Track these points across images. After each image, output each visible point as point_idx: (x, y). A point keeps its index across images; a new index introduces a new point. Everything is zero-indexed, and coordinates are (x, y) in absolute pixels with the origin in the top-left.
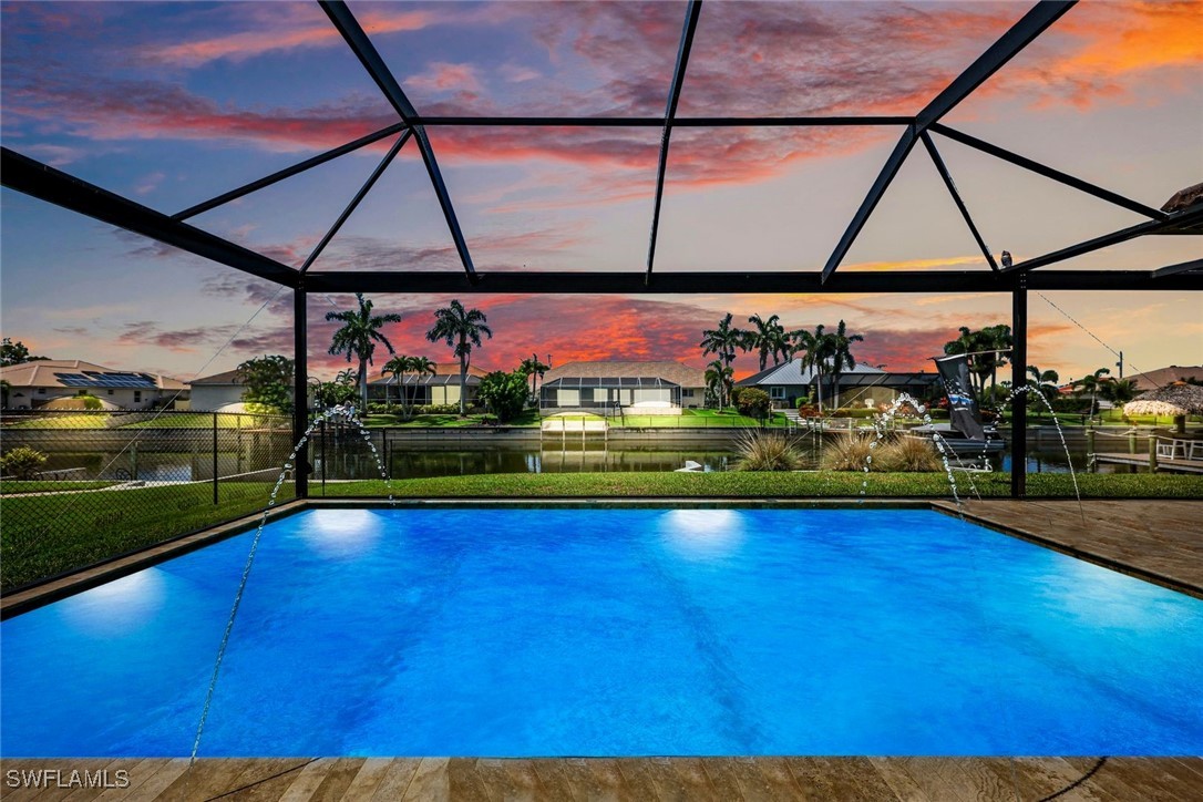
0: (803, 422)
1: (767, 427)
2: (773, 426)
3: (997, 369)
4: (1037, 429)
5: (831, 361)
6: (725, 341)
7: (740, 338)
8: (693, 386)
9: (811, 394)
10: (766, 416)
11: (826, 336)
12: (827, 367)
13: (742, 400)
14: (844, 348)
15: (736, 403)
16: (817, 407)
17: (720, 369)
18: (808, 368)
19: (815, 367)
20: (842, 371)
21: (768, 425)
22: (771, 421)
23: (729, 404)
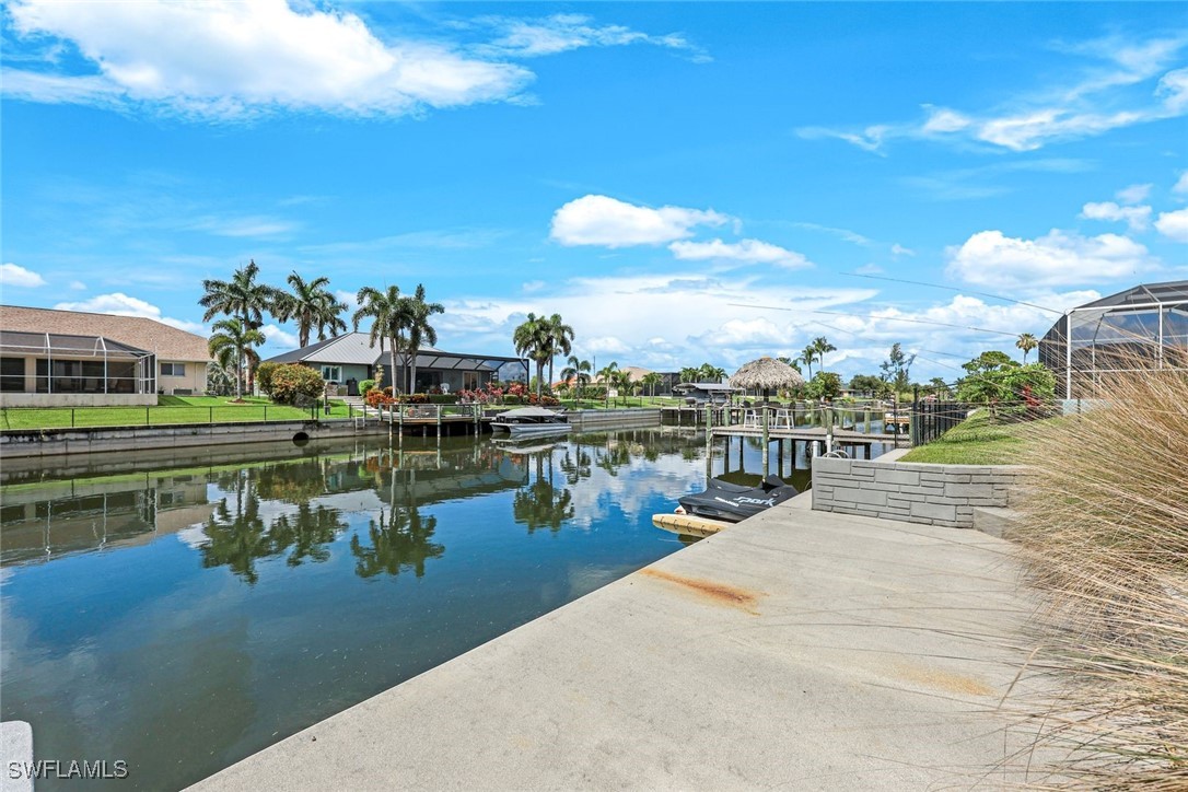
0: (373, 413)
1: (321, 419)
2: (330, 418)
3: (554, 357)
4: (582, 413)
5: (406, 333)
6: (245, 300)
7: (269, 300)
8: (185, 357)
9: (378, 376)
10: (319, 405)
11: (403, 301)
12: (401, 341)
13: (276, 381)
14: (421, 320)
15: (267, 385)
16: (389, 393)
17: (238, 334)
18: (378, 341)
19: (387, 340)
20: (420, 348)
21: (323, 416)
22: (327, 410)
23: (252, 391)
